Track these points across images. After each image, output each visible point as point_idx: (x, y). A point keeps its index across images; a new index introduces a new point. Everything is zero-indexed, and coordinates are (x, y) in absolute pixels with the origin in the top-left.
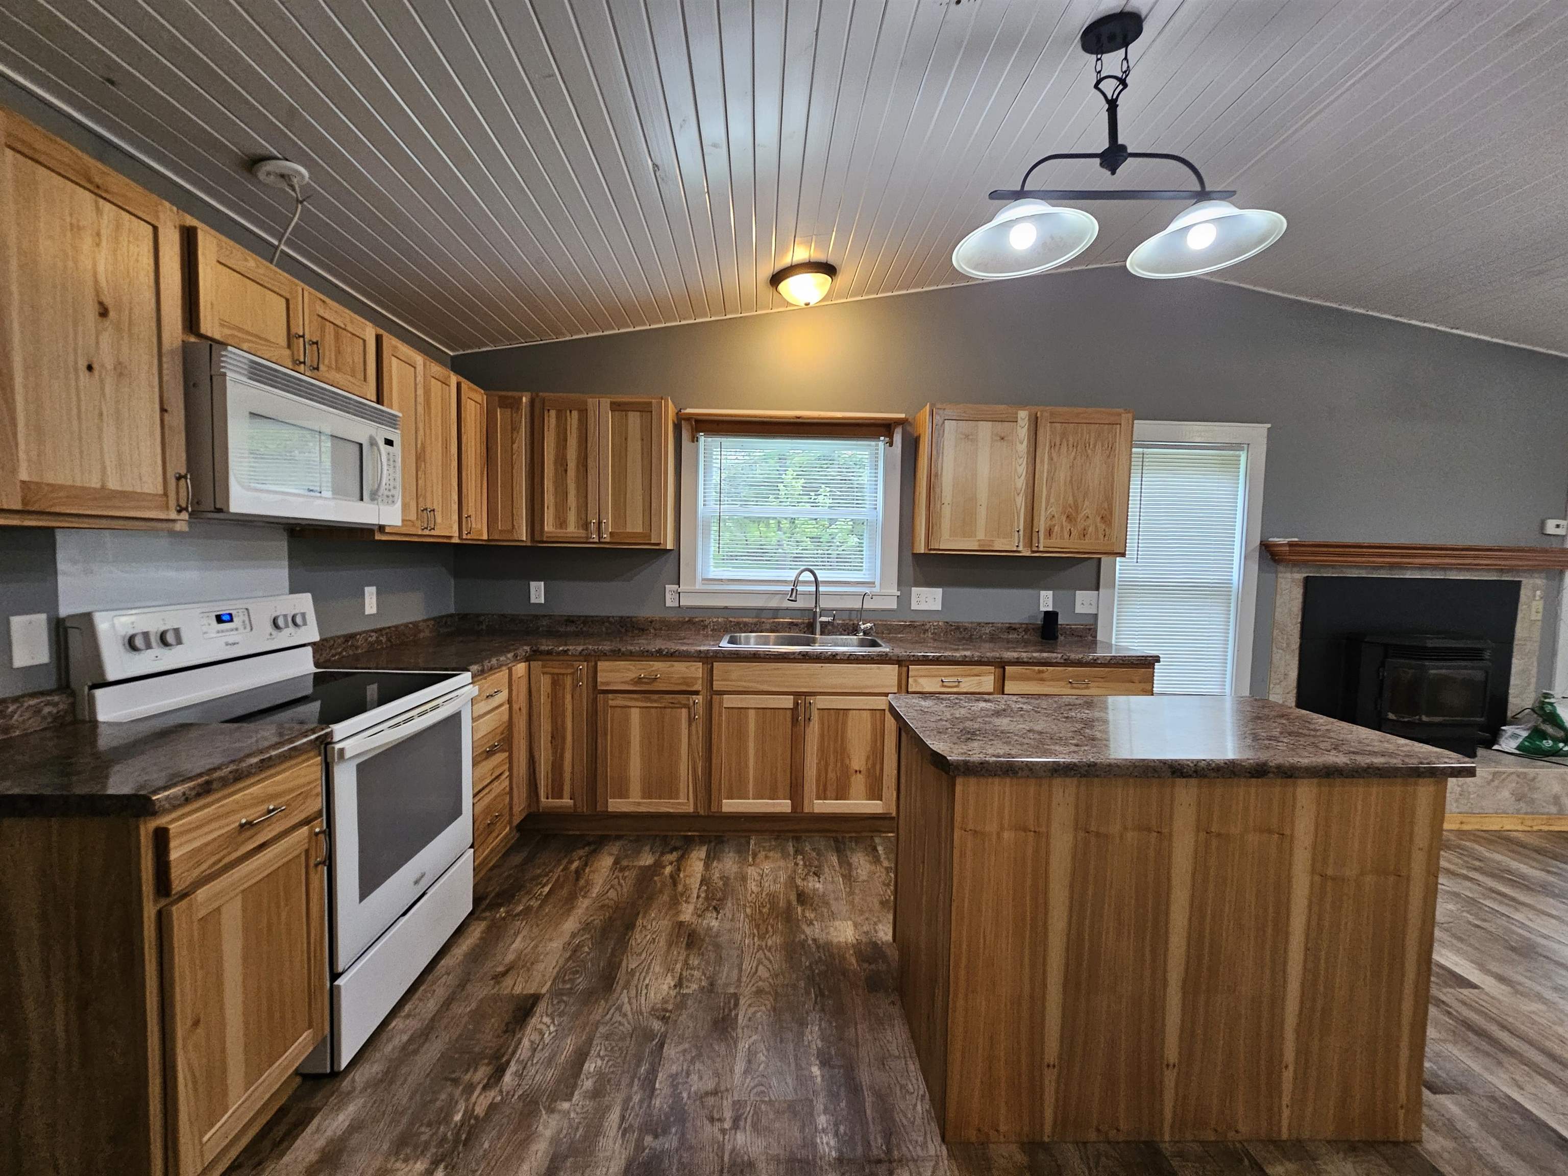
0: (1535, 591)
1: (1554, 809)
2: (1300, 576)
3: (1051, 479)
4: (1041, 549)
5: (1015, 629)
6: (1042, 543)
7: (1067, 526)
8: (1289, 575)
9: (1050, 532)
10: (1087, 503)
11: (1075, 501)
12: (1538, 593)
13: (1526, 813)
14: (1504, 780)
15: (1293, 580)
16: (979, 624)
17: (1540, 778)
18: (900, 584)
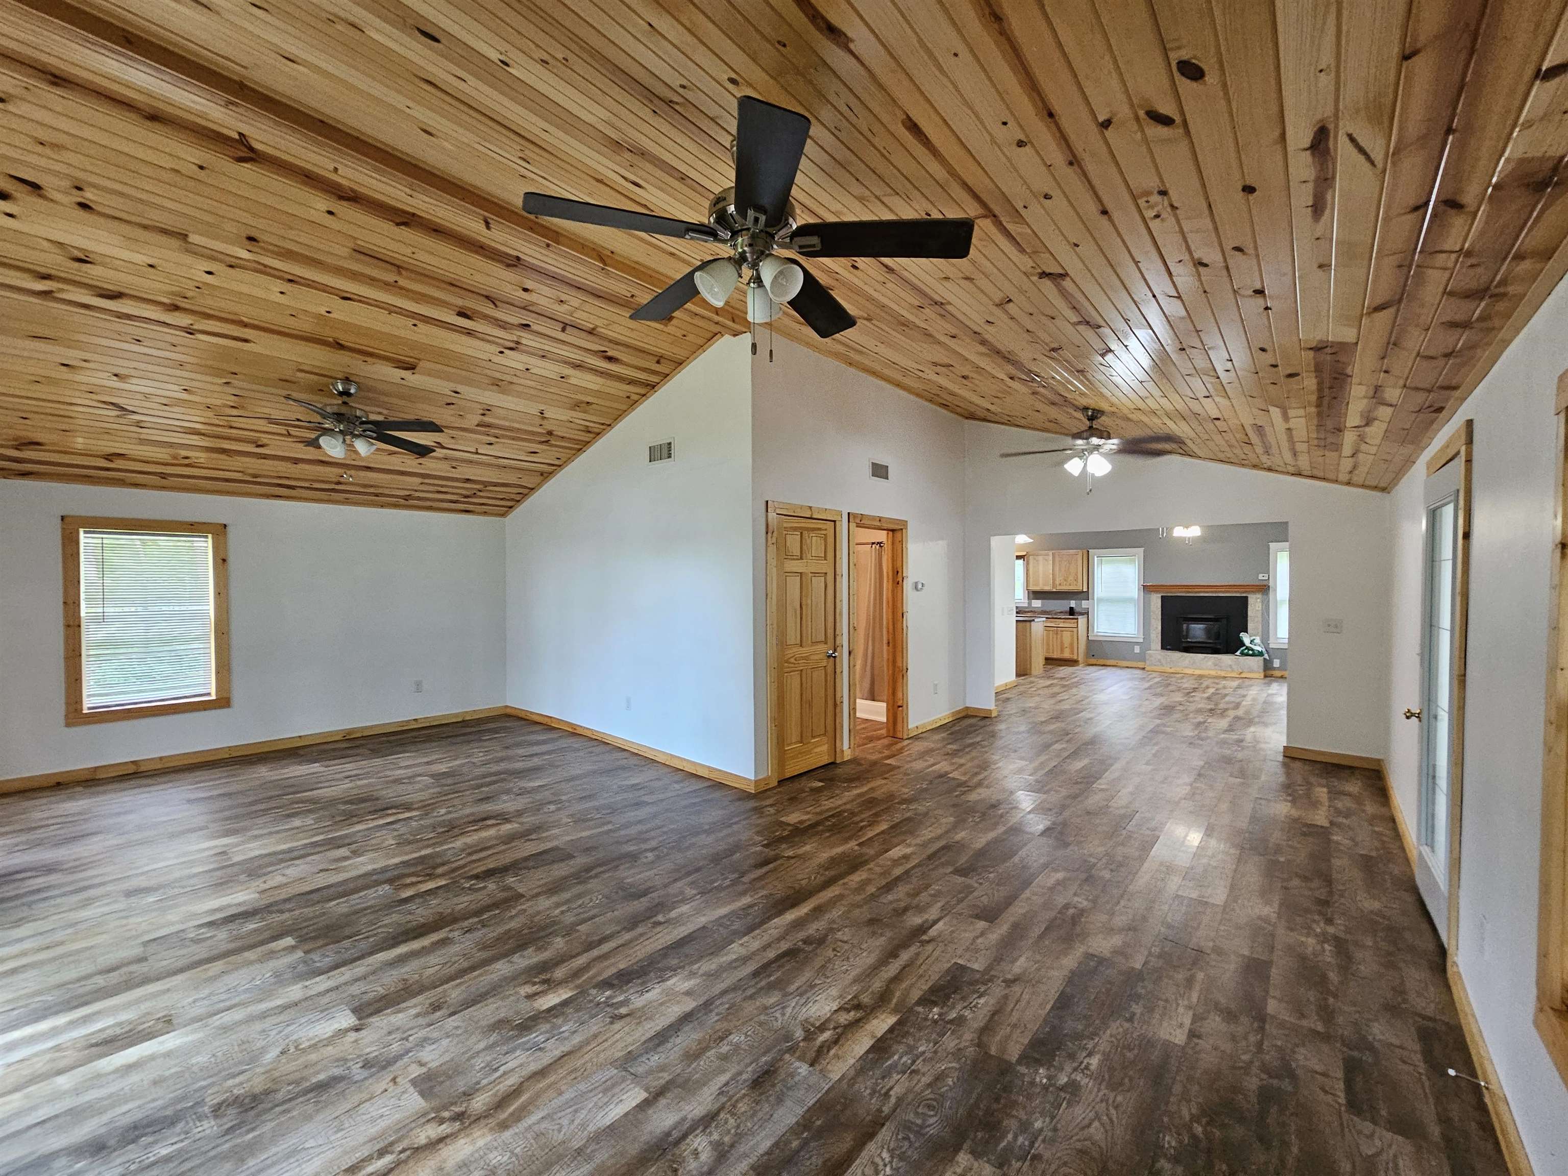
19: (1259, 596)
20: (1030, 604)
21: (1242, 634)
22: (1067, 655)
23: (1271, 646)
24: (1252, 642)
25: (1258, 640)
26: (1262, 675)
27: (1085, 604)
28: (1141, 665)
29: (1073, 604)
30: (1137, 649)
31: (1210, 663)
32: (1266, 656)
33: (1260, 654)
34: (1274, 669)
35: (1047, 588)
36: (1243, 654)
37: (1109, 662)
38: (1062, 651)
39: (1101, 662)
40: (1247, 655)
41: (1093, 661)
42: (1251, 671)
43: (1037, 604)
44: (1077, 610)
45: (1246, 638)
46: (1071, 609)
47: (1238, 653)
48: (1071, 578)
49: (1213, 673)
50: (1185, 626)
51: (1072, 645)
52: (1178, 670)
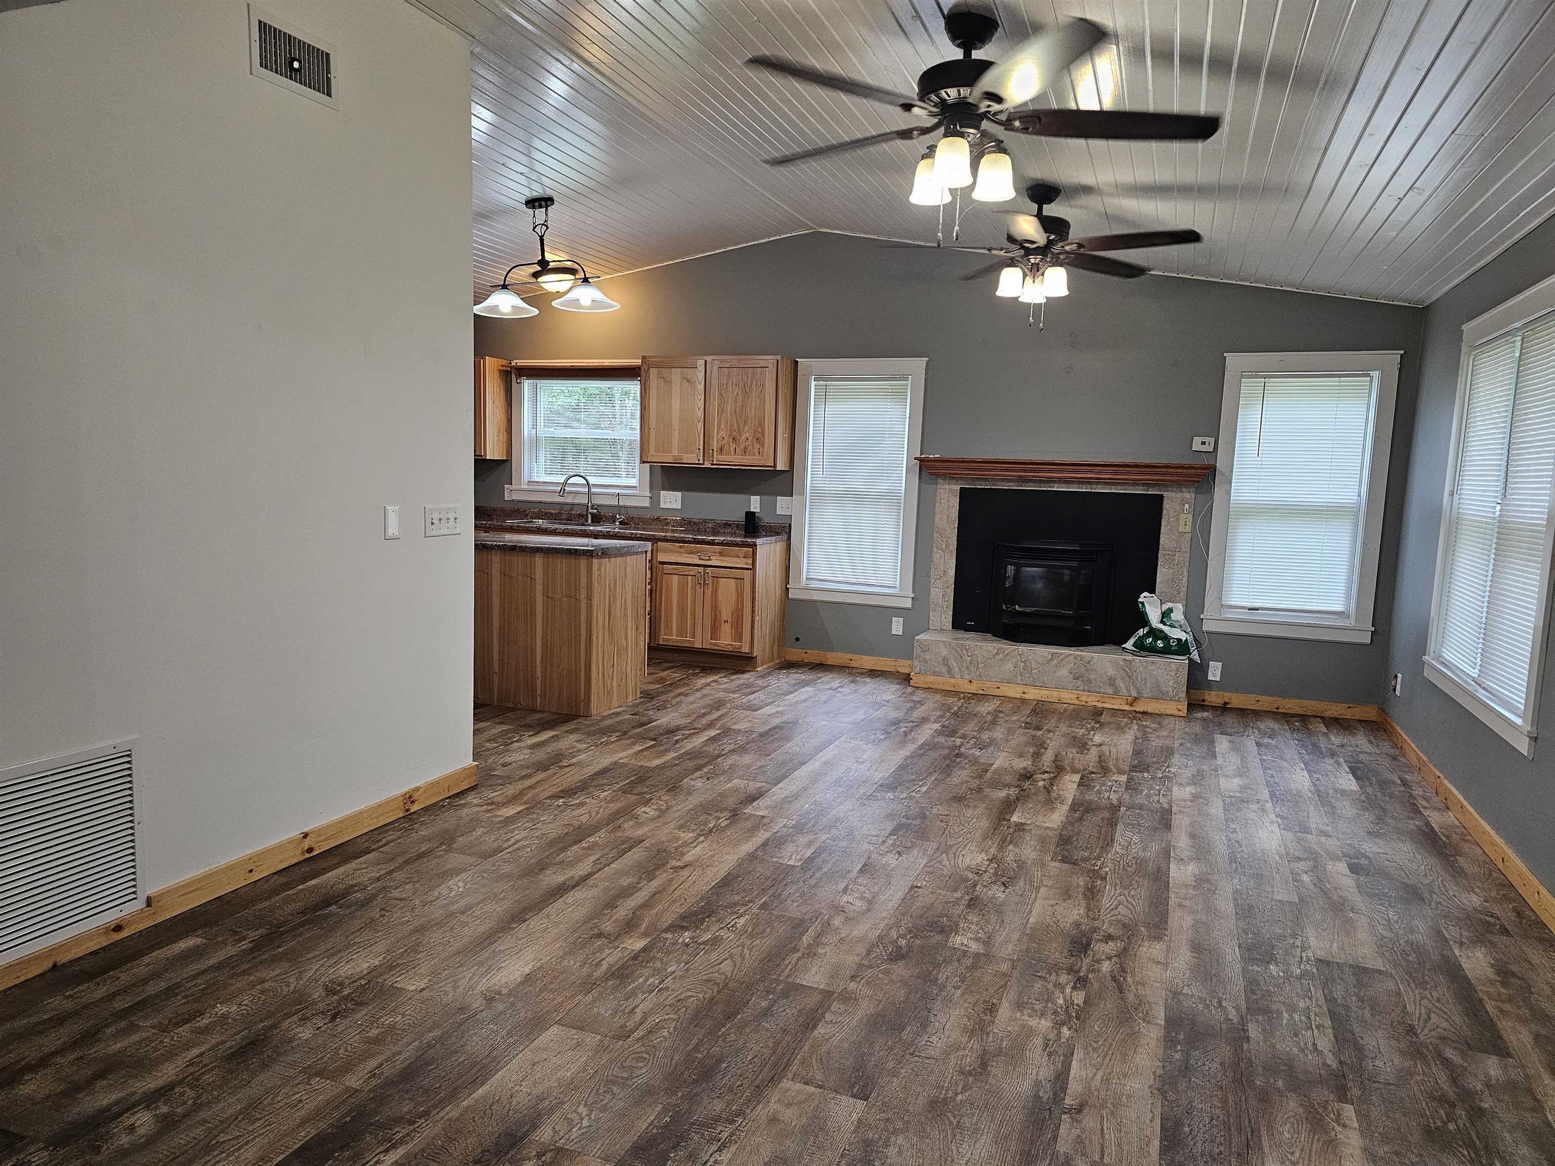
0: (1184, 505)
1: (1110, 690)
2: (957, 488)
3: (721, 411)
4: (715, 462)
5: (729, 525)
6: (717, 458)
7: (733, 446)
8: (947, 487)
9: (721, 450)
10: (746, 429)
11: (738, 427)
12: (1187, 506)
13: (1083, 690)
14: (1062, 660)
15: (951, 491)
16: (704, 520)
17: (1095, 660)
18: (651, 488)
19: (1188, 495)
20: (655, 499)
21: (1144, 597)
22: (726, 641)
23: (1207, 626)
24: (1165, 616)
25: (1178, 615)
26: (1184, 707)
27: (783, 505)
28: (903, 666)
29: (755, 503)
30: (897, 627)
31: (1064, 672)
32: (1195, 656)
33: (1182, 648)
34: (1209, 685)
35: (692, 458)
36: (1140, 646)
37: (832, 658)
38: (715, 632)
39: (813, 656)
40: (1153, 650)
41: (795, 654)
42: (1160, 696)
43: (671, 500)
44: (766, 520)
45: (1153, 611)
46: (750, 516)
47: (1129, 645)
48: (747, 434)
49: (1068, 697)
50: (1011, 570)
51: (738, 614)
52: (989, 687)
